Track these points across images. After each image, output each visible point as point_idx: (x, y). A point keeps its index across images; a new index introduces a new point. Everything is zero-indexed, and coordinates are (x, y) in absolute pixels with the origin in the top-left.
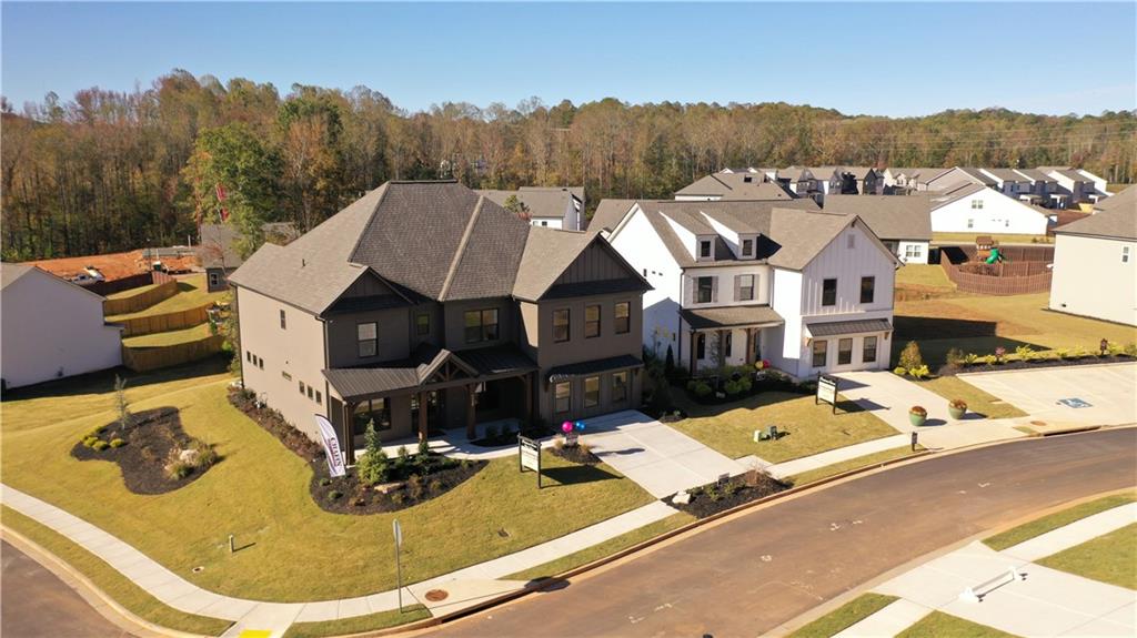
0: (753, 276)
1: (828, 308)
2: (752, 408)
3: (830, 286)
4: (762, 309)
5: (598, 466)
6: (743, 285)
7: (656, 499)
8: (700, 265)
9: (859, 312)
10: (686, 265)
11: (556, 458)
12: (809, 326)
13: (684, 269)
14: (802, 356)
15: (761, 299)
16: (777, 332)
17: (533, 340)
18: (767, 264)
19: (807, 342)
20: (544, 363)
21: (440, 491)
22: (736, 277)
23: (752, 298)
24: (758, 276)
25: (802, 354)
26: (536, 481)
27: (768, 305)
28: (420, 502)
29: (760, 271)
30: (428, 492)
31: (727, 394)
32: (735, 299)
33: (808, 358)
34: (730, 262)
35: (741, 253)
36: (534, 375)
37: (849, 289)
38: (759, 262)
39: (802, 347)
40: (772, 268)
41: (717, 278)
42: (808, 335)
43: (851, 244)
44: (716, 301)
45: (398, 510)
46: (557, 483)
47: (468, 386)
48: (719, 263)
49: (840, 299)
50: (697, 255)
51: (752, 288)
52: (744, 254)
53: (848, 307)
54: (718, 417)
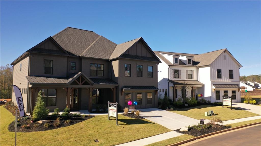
0: (192, 70)
1: (219, 79)
2: (200, 108)
3: (219, 72)
4: (195, 82)
5: (143, 120)
6: (189, 73)
7: (172, 131)
8: (175, 65)
9: (229, 81)
10: (170, 65)
11: (125, 117)
12: (214, 85)
13: (169, 66)
14: (212, 96)
15: (195, 78)
16: (202, 88)
17: (116, 74)
18: (196, 67)
19: (213, 90)
20: (121, 83)
21: (69, 124)
22: (186, 71)
23: (192, 78)
24: (194, 71)
25: (212, 94)
26: (116, 122)
27: (197, 81)
28: (57, 128)
29: (194, 69)
30: (63, 124)
31: (189, 105)
32: (186, 78)
33: (214, 96)
34: (184, 65)
35: (187, 63)
36: (117, 87)
37: (225, 74)
38: (194, 66)
39: (212, 92)
40: (198, 68)
41: (180, 70)
42: (214, 87)
43: (225, 58)
44: (180, 78)
45: (45, 130)
46: (125, 124)
47: (89, 88)
48: (181, 65)
49: (223, 77)
50: (173, 62)
51: (192, 75)
52: (188, 63)
53: (225, 79)
54: (187, 111)
